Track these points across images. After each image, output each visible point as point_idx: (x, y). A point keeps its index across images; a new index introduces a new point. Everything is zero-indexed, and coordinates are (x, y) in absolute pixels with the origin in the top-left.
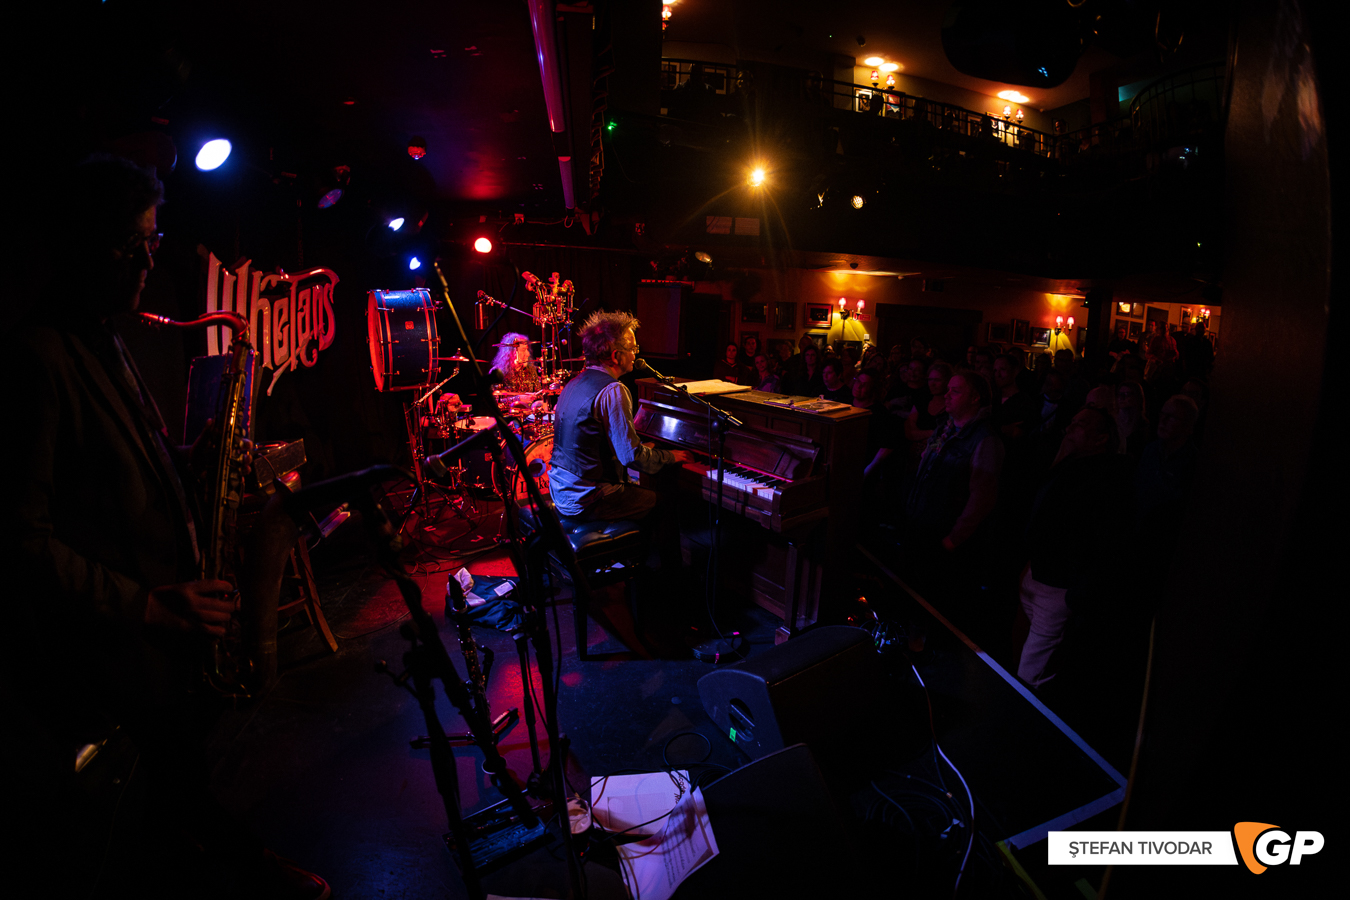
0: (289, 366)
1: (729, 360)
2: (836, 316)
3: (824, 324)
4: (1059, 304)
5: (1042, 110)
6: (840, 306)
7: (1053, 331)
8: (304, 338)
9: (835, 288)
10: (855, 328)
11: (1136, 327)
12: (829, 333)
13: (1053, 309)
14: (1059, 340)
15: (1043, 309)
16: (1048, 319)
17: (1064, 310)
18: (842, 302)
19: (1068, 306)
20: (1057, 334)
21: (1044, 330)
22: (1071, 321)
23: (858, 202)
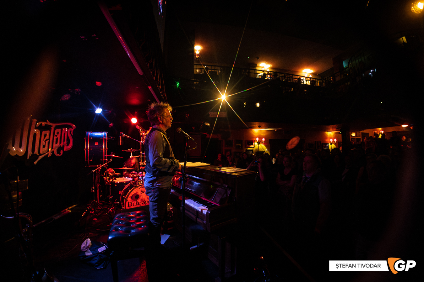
0: (48, 155)
1: (219, 158)
2: (256, 144)
3: (252, 146)
4: (330, 135)
5: (317, 74)
6: (256, 141)
7: (330, 144)
8: (56, 146)
9: (255, 135)
10: (262, 147)
11: (358, 140)
12: (254, 149)
13: (329, 137)
14: (332, 147)
15: (325, 137)
16: (327, 140)
17: (332, 137)
18: (257, 139)
19: (333, 136)
20: (331, 145)
21: (327, 144)
22: (335, 140)
23: (258, 105)
